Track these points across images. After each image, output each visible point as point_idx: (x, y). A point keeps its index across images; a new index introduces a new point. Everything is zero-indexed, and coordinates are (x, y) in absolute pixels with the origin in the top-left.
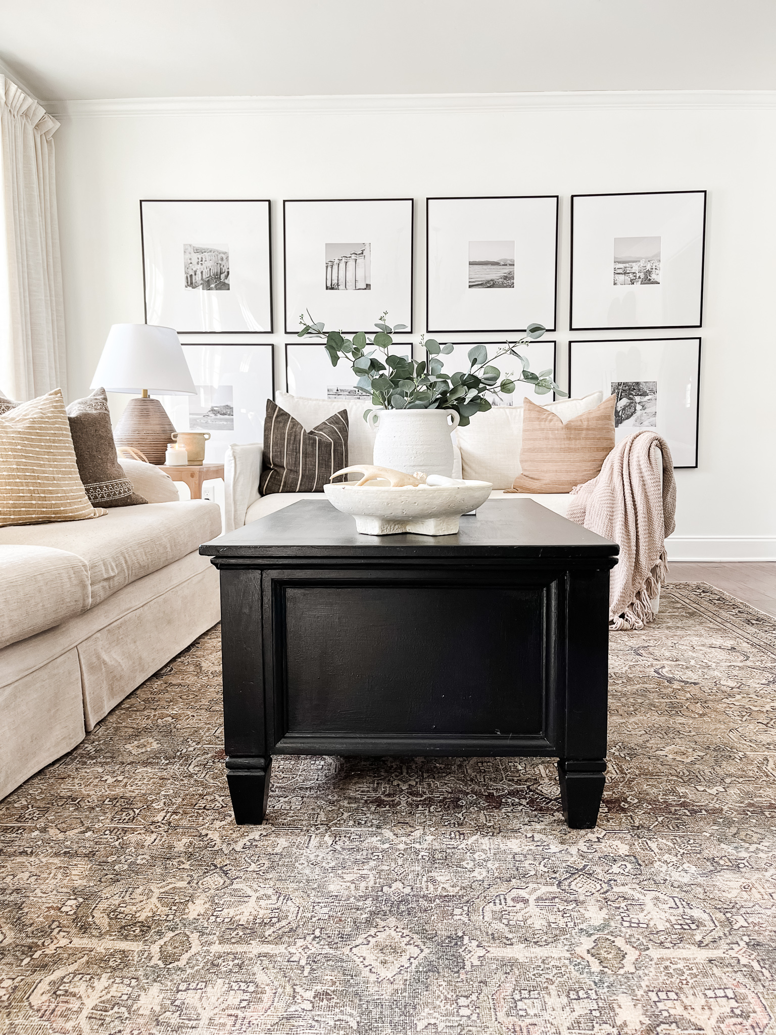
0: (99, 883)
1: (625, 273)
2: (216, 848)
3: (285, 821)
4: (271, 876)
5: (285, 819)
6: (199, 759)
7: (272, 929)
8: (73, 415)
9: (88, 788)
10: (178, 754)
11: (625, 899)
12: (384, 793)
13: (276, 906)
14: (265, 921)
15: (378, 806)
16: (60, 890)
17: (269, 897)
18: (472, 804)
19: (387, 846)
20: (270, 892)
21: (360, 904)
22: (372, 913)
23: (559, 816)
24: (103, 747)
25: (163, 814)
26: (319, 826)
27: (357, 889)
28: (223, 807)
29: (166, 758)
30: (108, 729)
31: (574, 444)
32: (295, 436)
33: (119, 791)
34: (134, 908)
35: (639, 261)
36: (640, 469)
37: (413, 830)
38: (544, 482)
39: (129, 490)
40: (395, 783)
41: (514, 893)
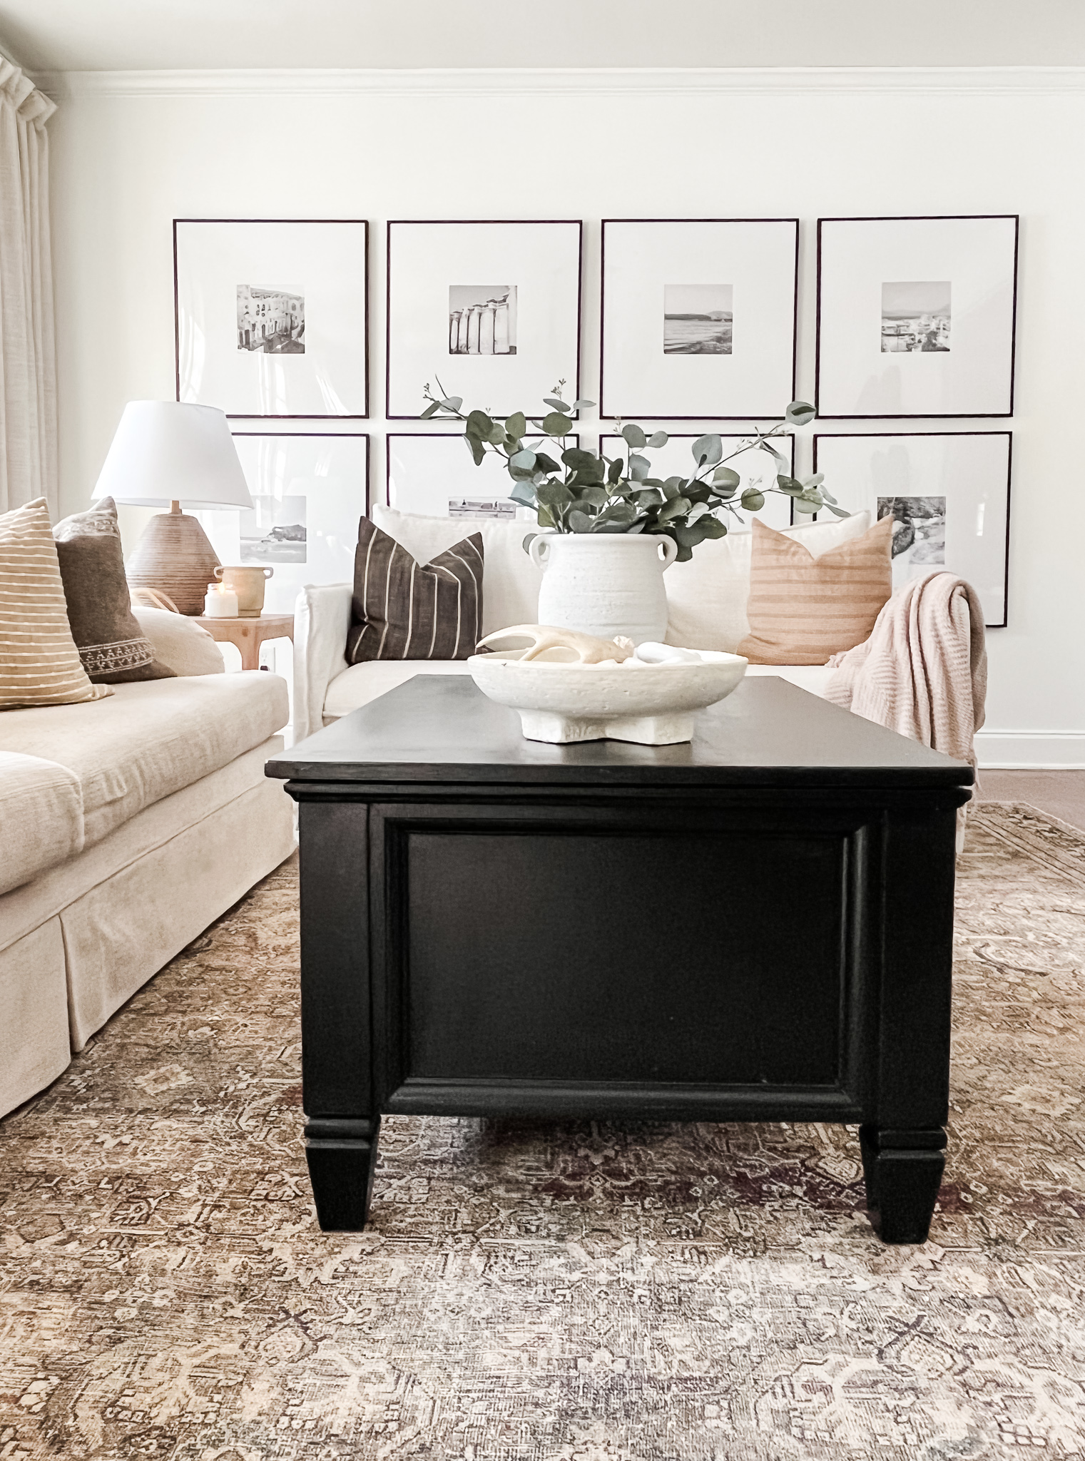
0: (87, 1345)
1: (899, 335)
2: (287, 1277)
3: (403, 1225)
4: (383, 1335)
5: (402, 1221)
6: (254, 1104)
7: (390, 1446)
8: (64, 539)
9: (73, 1157)
10: (222, 1094)
11: (998, 1385)
12: (564, 1171)
13: (394, 1397)
14: (377, 1428)
15: (557, 1196)
16: (21, 1360)
17: (381, 1379)
18: (715, 1193)
19: (576, 1276)
20: (382, 1367)
21: (540, 1393)
22: (565, 1414)
23: (861, 1218)
24: (100, 1080)
25: (196, 1208)
26: (460, 1235)
27: (532, 1362)
28: (297, 1196)
29: (203, 1103)
30: (107, 1047)
31: (828, 591)
32: (402, 573)
33: (124, 1163)
34: (148, 1399)
35: (918, 317)
36: (936, 630)
37: (619, 1244)
38: (784, 648)
39: (148, 656)
40: (582, 1153)
41: (805, 1374)
